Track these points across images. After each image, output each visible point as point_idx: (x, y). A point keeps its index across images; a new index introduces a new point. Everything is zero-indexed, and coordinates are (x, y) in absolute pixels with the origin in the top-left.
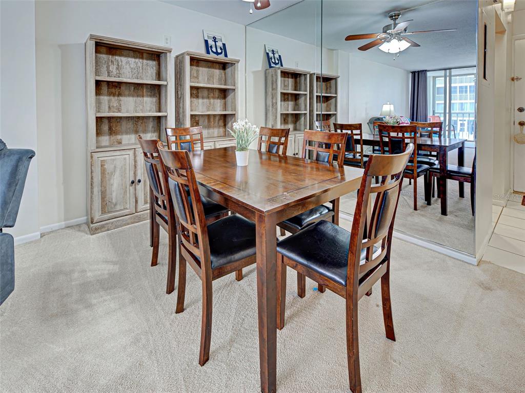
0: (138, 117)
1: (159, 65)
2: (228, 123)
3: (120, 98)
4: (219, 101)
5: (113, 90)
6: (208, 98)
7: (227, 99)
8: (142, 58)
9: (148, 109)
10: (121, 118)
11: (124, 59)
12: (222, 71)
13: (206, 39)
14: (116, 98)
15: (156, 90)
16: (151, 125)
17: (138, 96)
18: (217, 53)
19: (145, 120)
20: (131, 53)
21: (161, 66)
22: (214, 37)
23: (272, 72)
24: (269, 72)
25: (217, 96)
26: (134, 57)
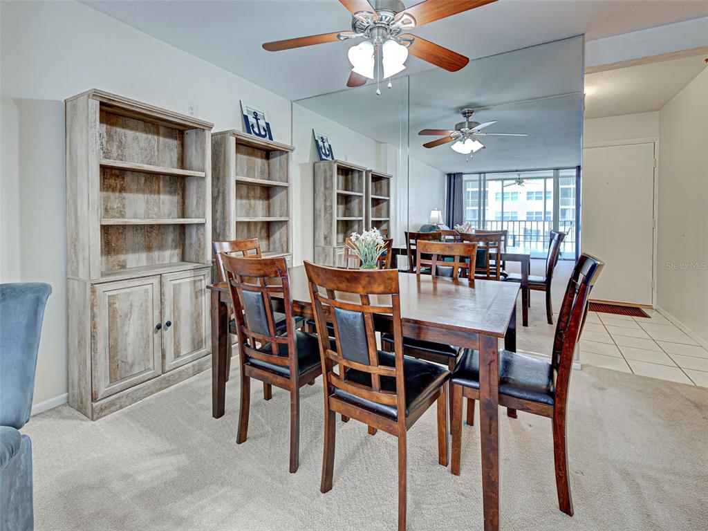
0: (152, 226)
1: (183, 145)
2: (274, 233)
3: (123, 194)
4: (261, 202)
5: (112, 182)
6: (248, 198)
7: (271, 201)
8: (158, 134)
9: (167, 212)
10: (124, 227)
11: (130, 133)
12: (264, 161)
13: (245, 113)
14: (117, 194)
15: (178, 184)
16: (170, 237)
17: (151, 193)
18: (259, 135)
19: (162, 230)
20: (141, 124)
21: (185, 148)
22: (255, 112)
23: (324, 166)
24: (319, 167)
25: (259, 195)
26: (145, 131)
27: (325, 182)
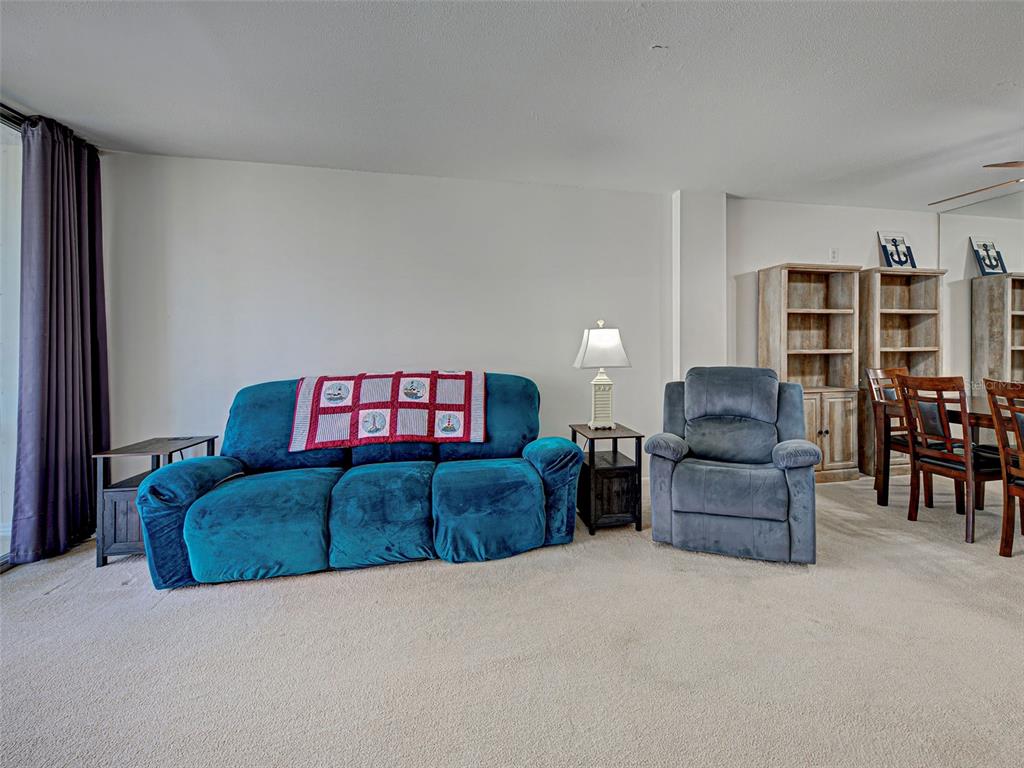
0: (805, 355)
1: (828, 287)
2: (917, 364)
4: (900, 331)
7: (912, 330)
8: (810, 281)
9: (815, 344)
12: (905, 288)
13: (883, 243)
15: (825, 321)
16: (817, 365)
17: (805, 329)
18: (901, 263)
19: (812, 359)
20: (799, 277)
21: (831, 289)
22: (894, 240)
23: (989, 281)
24: (981, 283)
25: (897, 324)
26: (802, 281)
27: (991, 301)
